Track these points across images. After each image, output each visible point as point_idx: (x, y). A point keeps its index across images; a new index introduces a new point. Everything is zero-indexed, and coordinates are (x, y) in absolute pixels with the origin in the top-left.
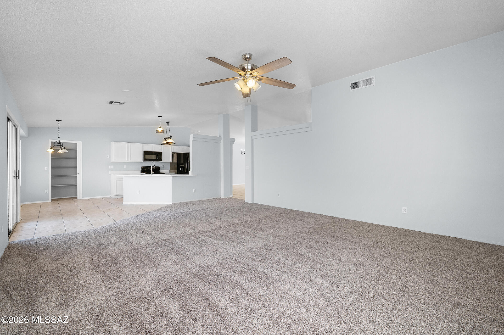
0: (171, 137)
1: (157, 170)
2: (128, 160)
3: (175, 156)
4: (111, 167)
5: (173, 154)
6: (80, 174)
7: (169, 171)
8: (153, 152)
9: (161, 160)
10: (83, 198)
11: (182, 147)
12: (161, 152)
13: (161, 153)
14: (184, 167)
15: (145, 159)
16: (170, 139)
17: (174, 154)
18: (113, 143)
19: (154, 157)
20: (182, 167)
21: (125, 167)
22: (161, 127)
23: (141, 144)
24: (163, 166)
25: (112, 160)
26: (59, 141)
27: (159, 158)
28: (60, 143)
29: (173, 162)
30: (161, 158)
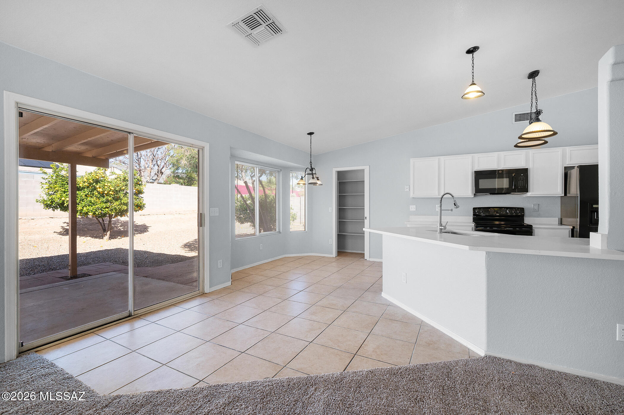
0: (538, 113)
1: (517, 216)
2: (439, 194)
4: (413, 208)
5: (569, 171)
6: (368, 218)
7: (556, 220)
8: (500, 172)
9: (525, 189)
10: (371, 260)
12: (526, 170)
15: (478, 191)
16: (538, 120)
18: (412, 160)
21: (438, 208)
22: (475, 84)
23: (470, 156)
24: (534, 207)
25: (412, 195)
26: (311, 166)
27: (519, 186)
28: (312, 169)
29: (569, 193)
30: (523, 185)
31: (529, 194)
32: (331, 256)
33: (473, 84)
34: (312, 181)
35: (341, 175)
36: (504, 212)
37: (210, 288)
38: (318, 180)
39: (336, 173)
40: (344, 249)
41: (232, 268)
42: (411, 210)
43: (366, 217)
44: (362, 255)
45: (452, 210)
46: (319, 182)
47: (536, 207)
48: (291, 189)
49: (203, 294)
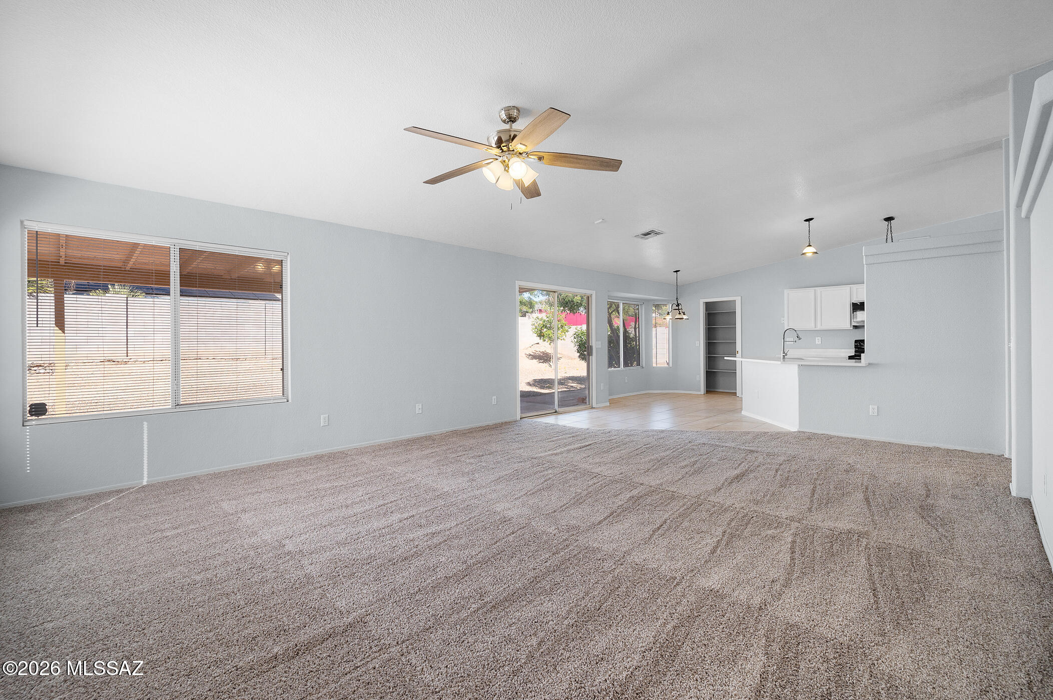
2: (816, 326)
6: (740, 352)
18: (786, 292)
21: (818, 341)
22: (811, 246)
23: (847, 287)
26: (677, 302)
28: (678, 305)
32: (699, 393)
33: (810, 246)
34: (678, 316)
35: (708, 306)
37: (596, 404)
38: (684, 314)
39: (704, 304)
40: (714, 388)
41: (610, 395)
43: (738, 351)
44: (735, 393)
45: (796, 341)
46: (685, 317)
48: (654, 322)
49: (592, 408)
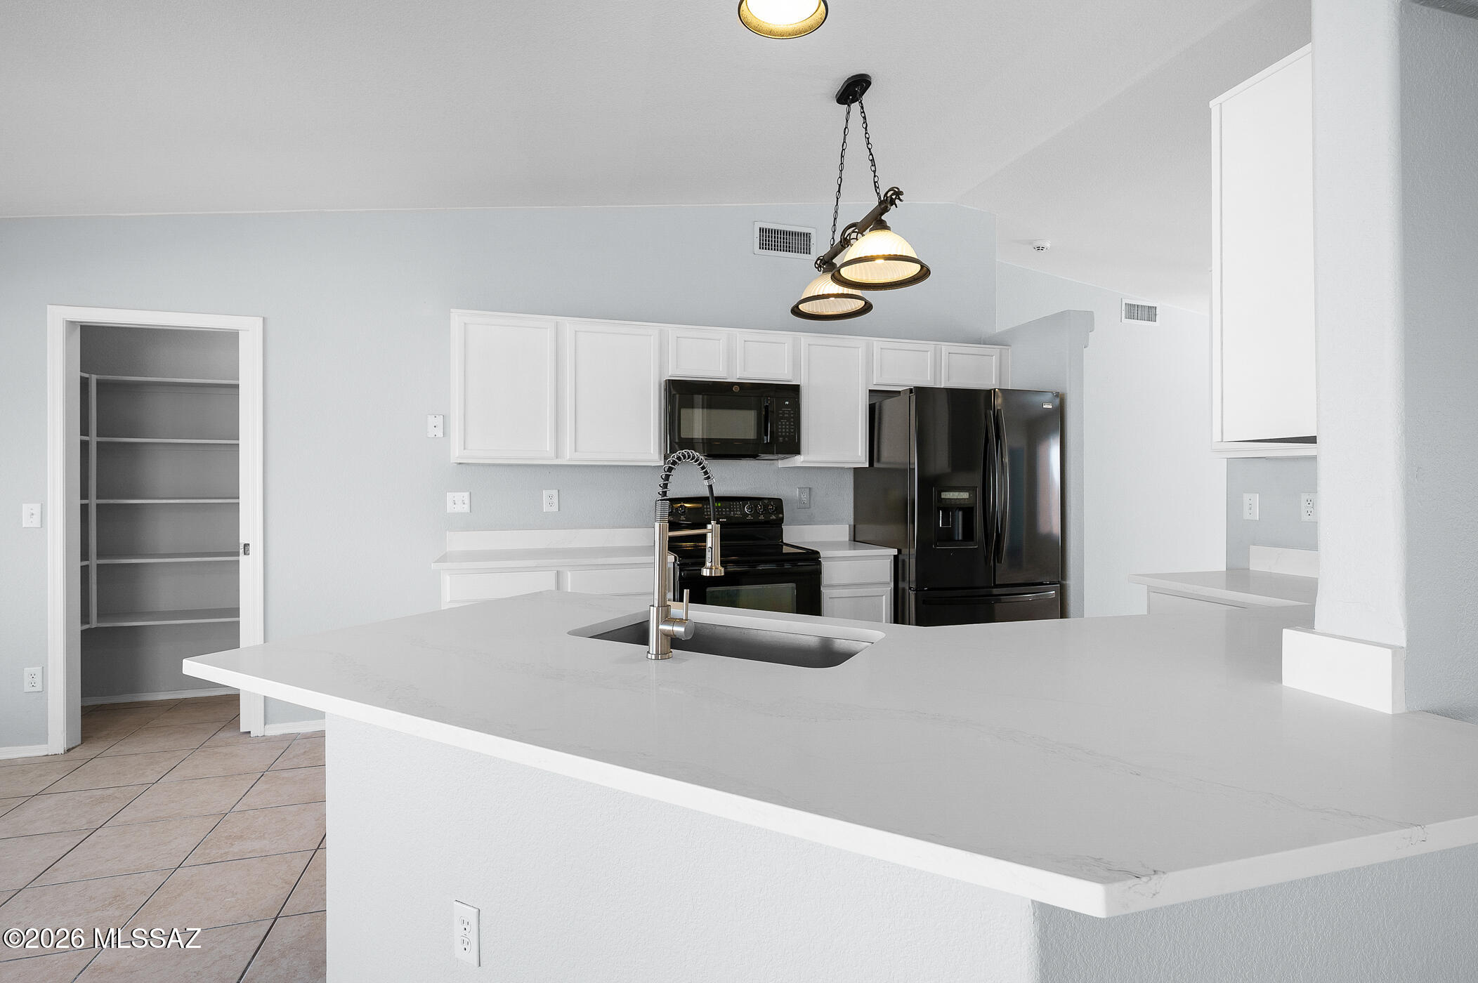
1: (767, 523)
2: (558, 452)
3: (898, 419)
4: (458, 502)
5: (878, 403)
6: (257, 550)
7: (845, 530)
8: (736, 389)
9: (792, 446)
10: (275, 730)
11: (945, 347)
12: (795, 390)
13: (792, 392)
14: (968, 511)
15: (680, 444)
16: (881, 226)
17: (888, 404)
18: (458, 318)
19: (742, 424)
20: (948, 508)
21: (549, 501)
23: (653, 329)
24: (800, 495)
25: (456, 453)
27: (781, 437)
29: (879, 460)
30: (790, 432)
31: (798, 460)
32: (40, 750)
36: (737, 511)
39: (72, 329)
42: (450, 508)
43: (246, 545)
47: (805, 497)
